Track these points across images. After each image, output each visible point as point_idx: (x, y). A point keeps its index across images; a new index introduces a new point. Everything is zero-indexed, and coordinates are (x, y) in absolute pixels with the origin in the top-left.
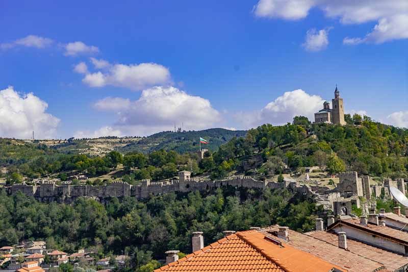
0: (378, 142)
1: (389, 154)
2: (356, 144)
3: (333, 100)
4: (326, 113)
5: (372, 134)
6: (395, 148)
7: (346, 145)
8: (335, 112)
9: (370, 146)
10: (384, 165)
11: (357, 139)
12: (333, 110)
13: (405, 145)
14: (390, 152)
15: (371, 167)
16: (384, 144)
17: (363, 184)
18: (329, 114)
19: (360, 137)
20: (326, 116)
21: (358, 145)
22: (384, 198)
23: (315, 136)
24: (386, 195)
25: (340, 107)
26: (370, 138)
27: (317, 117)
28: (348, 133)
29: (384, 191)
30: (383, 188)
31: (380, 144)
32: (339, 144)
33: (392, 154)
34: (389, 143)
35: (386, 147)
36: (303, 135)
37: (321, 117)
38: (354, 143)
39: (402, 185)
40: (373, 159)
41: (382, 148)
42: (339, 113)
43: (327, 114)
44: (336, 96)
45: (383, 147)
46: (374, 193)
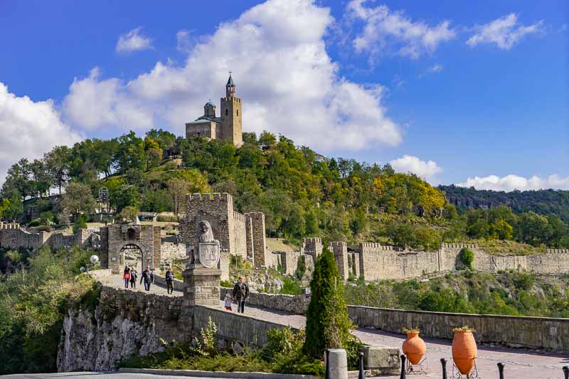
0: (302, 179)
1: (321, 204)
2: (259, 180)
3: (222, 100)
4: (207, 123)
5: (292, 165)
6: (333, 193)
7: (238, 180)
8: (226, 124)
9: (287, 186)
10: (309, 219)
11: (262, 172)
12: (222, 118)
13: (352, 189)
14: (323, 200)
15: (284, 220)
16: (314, 183)
17: (248, 229)
18: (213, 125)
19: (269, 167)
20: (206, 130)
21: (263, 182)
22: (304, 277)
23: (179, 161)
24: (307, 271)
25: (235, 114)
26: (286, 170)
27: (190, 131)
28: (245, 159)
29: (304, 262)
30: (303, 258)
31: (306, 184)
32: (223, 175)
33: (327, 203)
34: (322, 183)
35: (316, 190)
36: (155, 157)
37: (198, 130)
38: (254, 176)
39: (342, 255)
40: (288, 203)
41: (308, 192)
42: (231, 126)
43: (209, 125)
44: (229, 93)
45: (312, 190)
46: (283, 266)
